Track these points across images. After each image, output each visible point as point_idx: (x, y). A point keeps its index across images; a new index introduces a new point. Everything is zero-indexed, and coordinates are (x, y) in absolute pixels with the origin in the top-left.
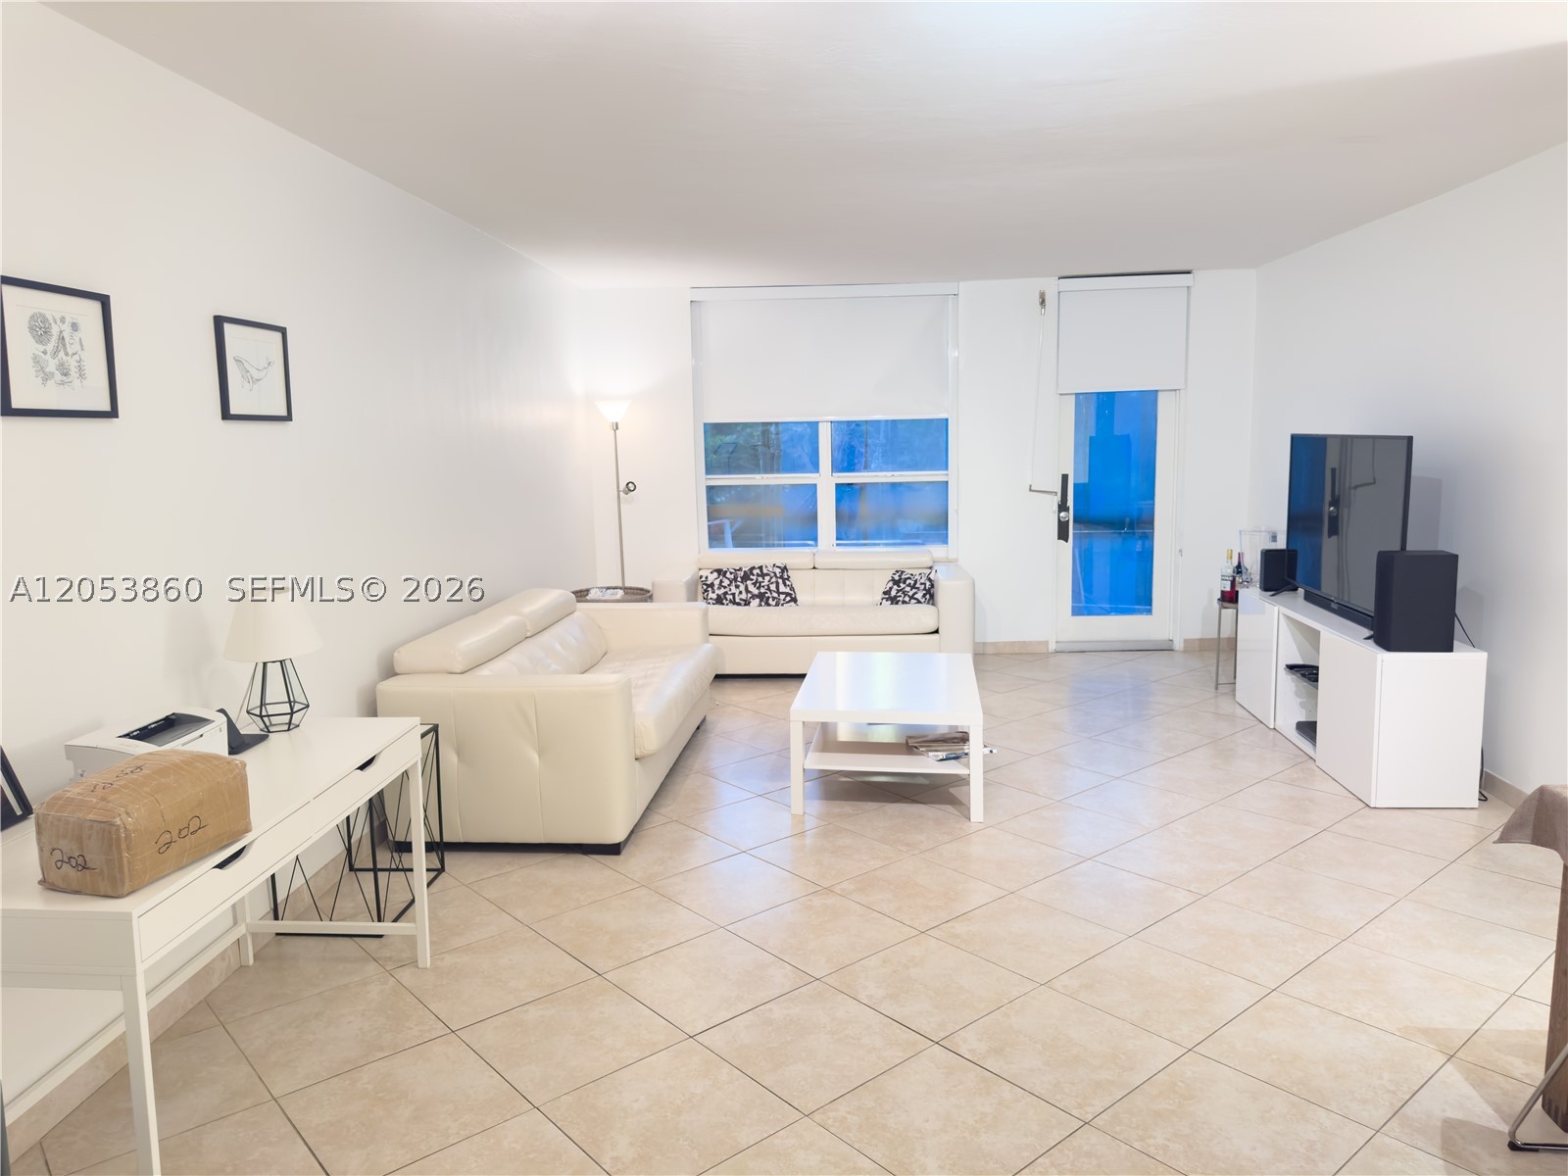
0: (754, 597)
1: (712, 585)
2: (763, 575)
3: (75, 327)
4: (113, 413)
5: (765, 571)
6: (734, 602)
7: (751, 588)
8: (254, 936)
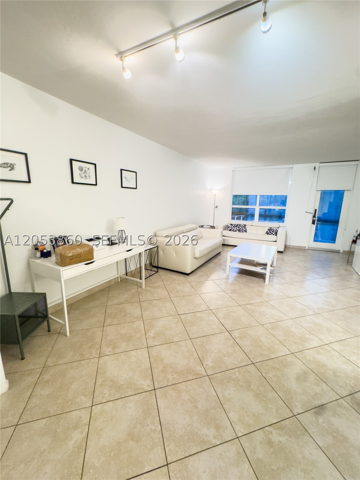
0: (237, 230)
1: (229, 227)
2: (240, 226)
3: (88, 169)
4: (96, 185)
5: (241, 225)
6: (233, 231)
7: (237, 228)
8: (121, 278)
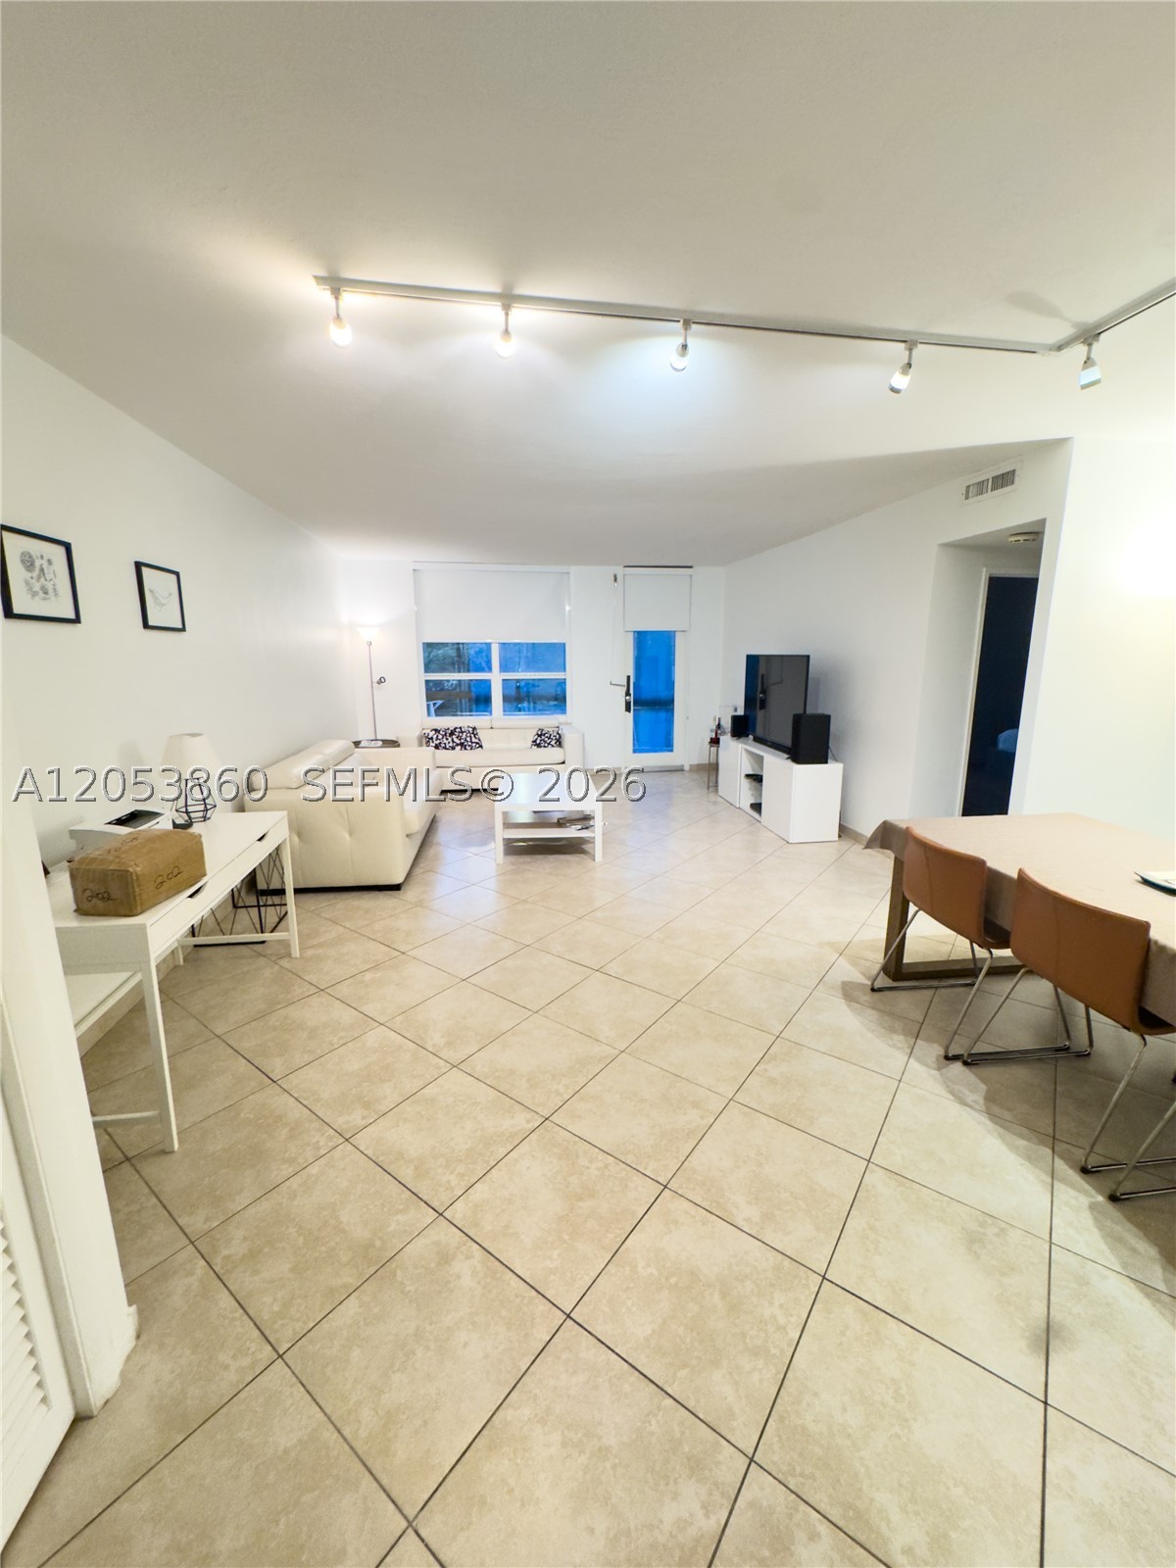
0: (457, 745)
1: (432, 738)
2: (462, 732)
3: (50, 562)
5: (463, 730)
6: (445, 748)
7: (455, 740)
